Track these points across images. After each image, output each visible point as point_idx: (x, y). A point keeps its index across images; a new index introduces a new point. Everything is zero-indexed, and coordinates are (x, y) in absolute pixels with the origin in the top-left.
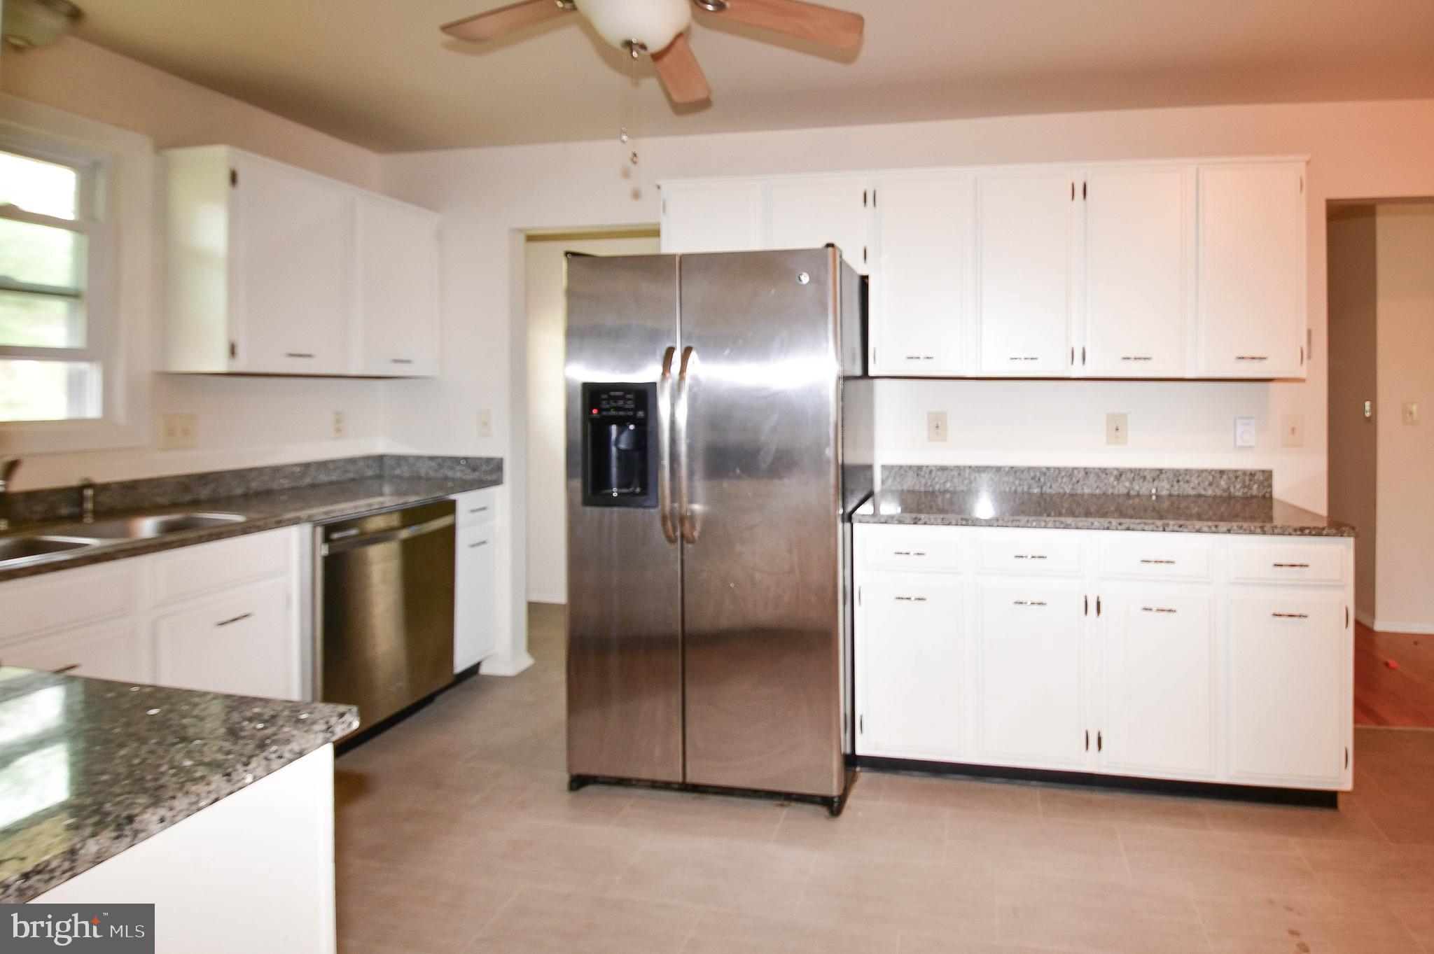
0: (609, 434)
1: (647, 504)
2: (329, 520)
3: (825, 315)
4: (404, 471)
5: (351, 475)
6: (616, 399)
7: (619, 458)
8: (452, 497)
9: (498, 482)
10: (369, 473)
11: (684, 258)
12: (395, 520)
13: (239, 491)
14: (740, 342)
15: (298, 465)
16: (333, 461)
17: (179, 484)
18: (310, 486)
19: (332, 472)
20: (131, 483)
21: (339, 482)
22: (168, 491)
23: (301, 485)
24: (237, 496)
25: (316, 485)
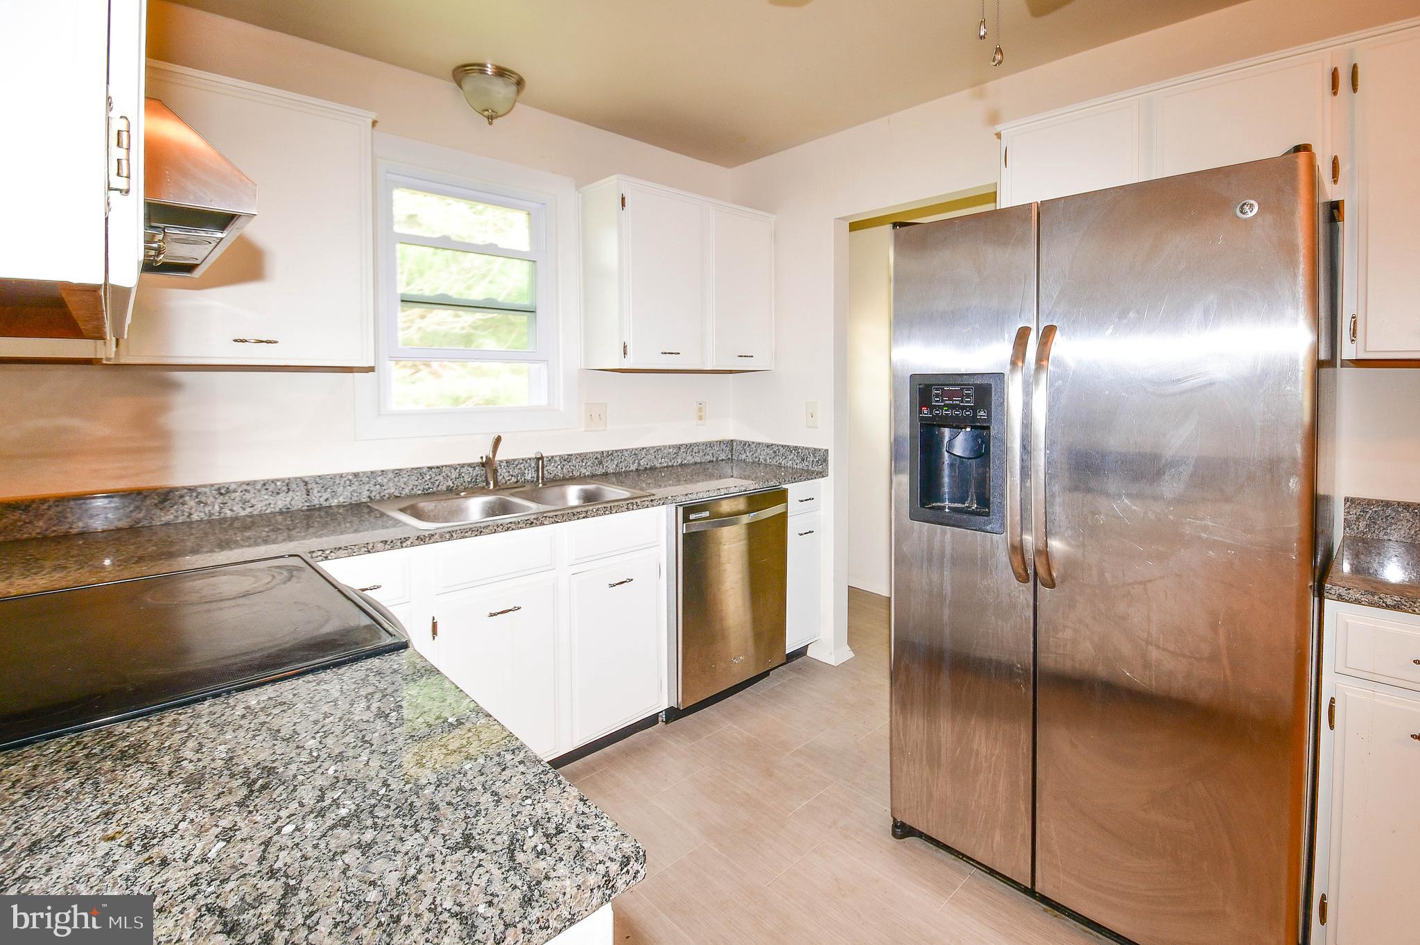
0: (942, 436)
1: (988, 528)
2: (688, 500)
3: (1293, 264)
4: (747, 456)
5: (709, 458)
6: (951, 395)
7: (952, 465)
8: (784, 486)
9: (822, 474)
10: (723, 456)
11: (1044, 208)
12: (741, 505)
13: (633, 467)
14: (1132, 315)
15: (674, 447)
16: (697, 445)
17: (596, 459)
18: (681, 465)
19: (697, 454)
20: (566, 457)
21: (701, 463)
22: (588, 464)
23: (675, 464)
24: (632, 471)
25: (685, 465)
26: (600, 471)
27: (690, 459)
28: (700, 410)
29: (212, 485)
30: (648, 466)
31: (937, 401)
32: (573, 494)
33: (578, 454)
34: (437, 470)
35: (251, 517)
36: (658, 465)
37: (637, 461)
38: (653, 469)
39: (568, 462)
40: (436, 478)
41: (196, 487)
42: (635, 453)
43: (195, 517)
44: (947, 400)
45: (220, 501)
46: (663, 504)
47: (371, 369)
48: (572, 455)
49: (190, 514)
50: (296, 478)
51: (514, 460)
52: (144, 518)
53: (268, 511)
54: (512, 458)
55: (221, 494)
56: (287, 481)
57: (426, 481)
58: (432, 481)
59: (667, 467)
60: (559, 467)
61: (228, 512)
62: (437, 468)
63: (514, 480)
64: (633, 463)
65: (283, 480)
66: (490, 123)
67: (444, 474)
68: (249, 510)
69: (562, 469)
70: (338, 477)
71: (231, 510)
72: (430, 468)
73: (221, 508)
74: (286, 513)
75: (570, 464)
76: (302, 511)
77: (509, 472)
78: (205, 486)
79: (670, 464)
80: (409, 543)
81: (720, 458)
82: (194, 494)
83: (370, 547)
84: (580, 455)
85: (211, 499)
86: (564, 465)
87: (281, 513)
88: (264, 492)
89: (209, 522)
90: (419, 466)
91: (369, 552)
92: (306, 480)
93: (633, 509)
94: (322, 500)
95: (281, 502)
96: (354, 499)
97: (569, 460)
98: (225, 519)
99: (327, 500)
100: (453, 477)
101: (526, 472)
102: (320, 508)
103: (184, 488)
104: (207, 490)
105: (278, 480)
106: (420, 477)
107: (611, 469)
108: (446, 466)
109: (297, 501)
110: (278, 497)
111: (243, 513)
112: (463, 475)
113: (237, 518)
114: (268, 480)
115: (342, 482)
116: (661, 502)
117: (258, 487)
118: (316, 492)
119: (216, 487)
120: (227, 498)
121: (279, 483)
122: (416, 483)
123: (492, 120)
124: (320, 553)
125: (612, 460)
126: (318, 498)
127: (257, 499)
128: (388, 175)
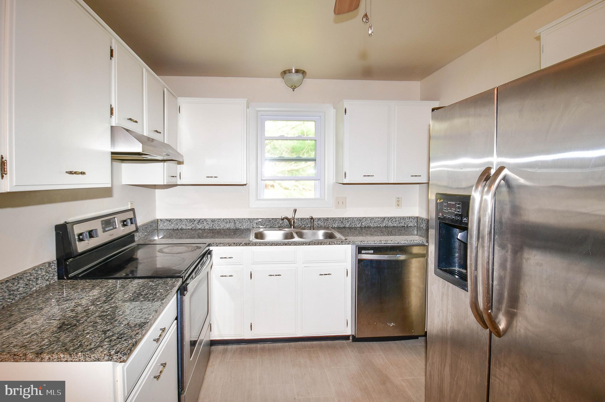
2: (363, 244)
5: (402, 225)
10: (411, 224)
15: (381, 218)
16: (395, 218)
17: (340, 220)
18: (385, 227)
19: (394, 222)
20: (326, 219)
21: (397, 227)
22: (336, 222)
23: (381, 226)
24: (358, 227)
25: (387, 227)
26: (342, 226)
27: (390, 224)
28: (398, 201)
29: (210, 219)
30: (367, 226)
31: (445, 210)
32: (320, 234)
33: (331, 218)
34: (275, 220)
35: (220, 229)
36: (372, 226)
37: (360, 223)
38: (369, 227)
39: (327, 221)
40: (275, 223)
41: (206, 219)
42: (360, 220)
43: (206, 228)
44: (449, 209)
45: (212, 224)
46: (348, 244)
47: (245, 185)
48: (329, 218)
49: (205, 227)
50: (232, 219)
51: (304, 218)
52: (194, 227)
53: (224, 228)
54: (303, 217)
55: (212, 222)
56: (229, 219)
57: (271, 223)
58: (273, 223)
59: (377, 227)
60: (323, 223)
61: (214, 227)
62: (275, 219)
63: (303, 226)
64: (359, 224)
65: (228, 219)
66: (294, 91)
67: (277, 221)
68: (219, 227)
69: (324, 223)
70: (244, 219)
71: (215, 227)
72: (273, 219)
73: (212, 226)
74: (229, 229)
75: (328, 222)
76: (233, 229)
77: (302, 223)
78: (208, 219)
79: (379, 226)
80: (242, 244)
81: (409, 225)
82: (206, 221)
83: (230, 244)
84: (332, 218)
85: (210, 223)
86: (325, 222)
87: (227, 229)
88: (223, 222)
89: (210, 229)
90: (269, 218)
91: (229, 246)
92: (235, 219)
93: (332, 244)
94: (239, 226)
95: (228, 226)
96: (248, 227)
97: (327, 220)
98: (213, 229)
99: (240, 226)
100: (281, 223)
101: (309, 223)
102: (239, 229)
103: (204, 219)
104: (209, 220)
105: (227, 219)
106: (269, 222)
107: (347, 226)
108: (278, 219)
109: (231, 226)
110: (227, 224)
111: (218, 228)
112: (284, 222)
113: (216, 229)
114: (224, 219)
115: (245, 221)
116: (347, 243)
117: (222, 220)
118: (237, 223)
119: (211, 219)
120: (214, 223)
121: (227, 220)
122: (268, 224)
123: (294, 89)
124: (216, 244)
125: (348, 222)
126: (238, 226)
127: (221, 224)
128: (262, 116)
